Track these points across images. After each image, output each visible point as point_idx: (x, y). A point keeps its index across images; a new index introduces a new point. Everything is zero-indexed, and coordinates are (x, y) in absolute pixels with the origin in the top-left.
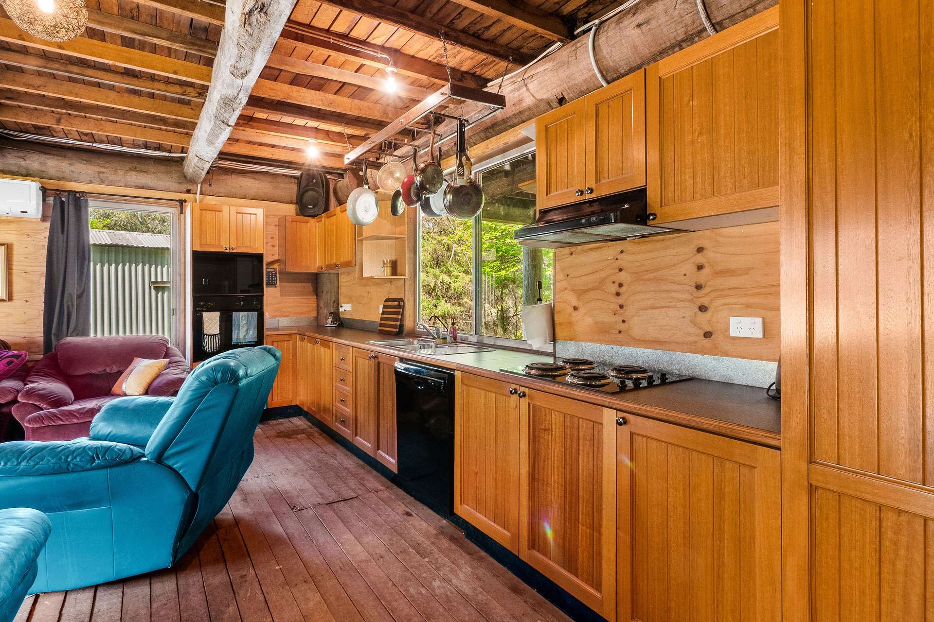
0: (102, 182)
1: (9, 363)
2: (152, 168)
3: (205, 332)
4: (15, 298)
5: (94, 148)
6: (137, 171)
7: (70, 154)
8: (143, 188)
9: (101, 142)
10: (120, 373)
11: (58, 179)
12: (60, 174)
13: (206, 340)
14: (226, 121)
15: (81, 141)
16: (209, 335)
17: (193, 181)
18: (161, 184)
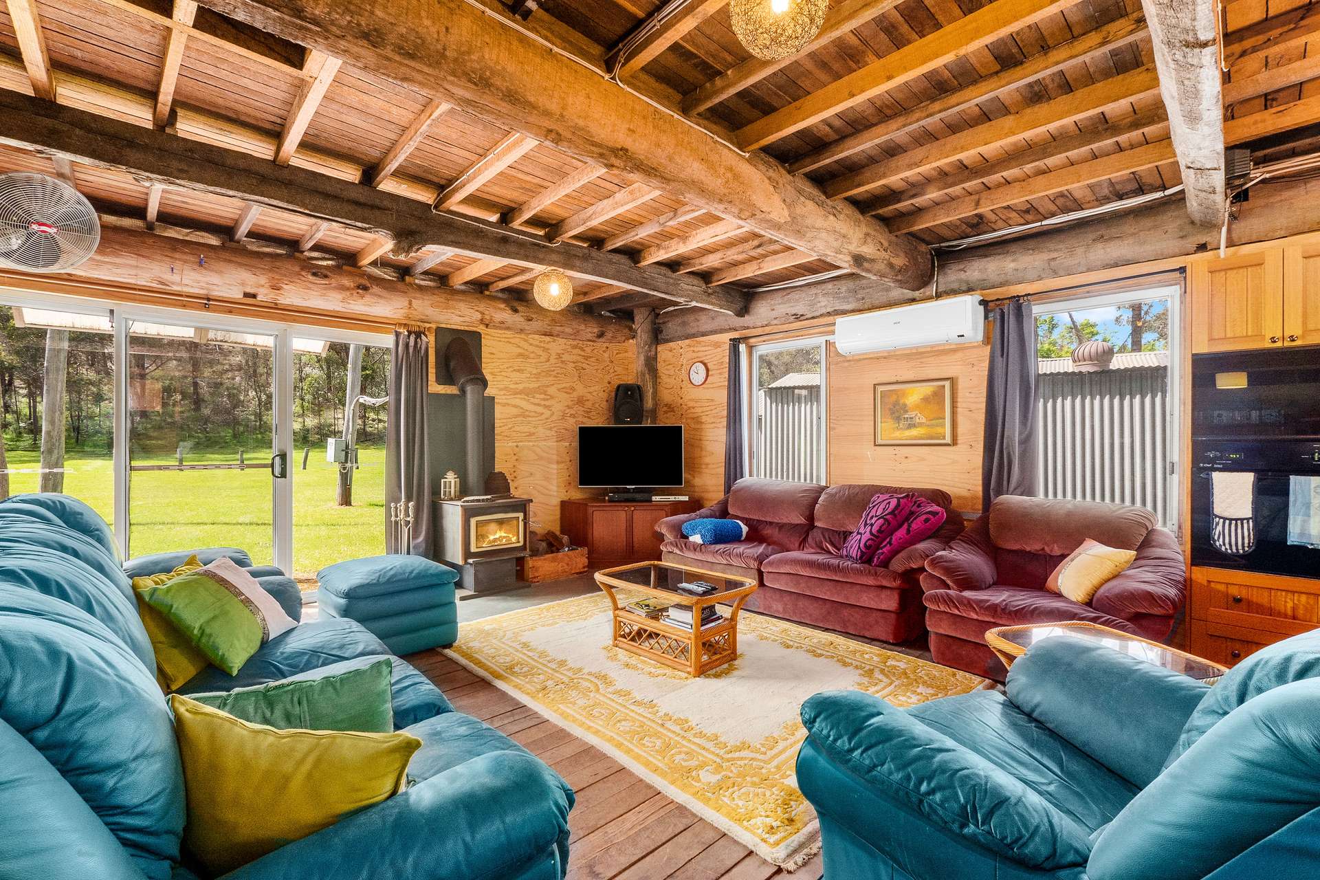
0: (1055, 273)
1: (927, 520)
2: (1129, 227)
3: (1217, 510)
4: (959, 442)
5: (1045, 228)
6: (1106, 240)
7: (1013, 247)
8: (1116, 265)
9: (1053, 215)
10: (1064, 556)
11: (1001, 285)
12: (1002, 279)
13: (1220, 528)
14: (1190, 38)
15: (1028, 223)
16: (1225, 519)
17: (1209, 225)
18: (1149, 249)
